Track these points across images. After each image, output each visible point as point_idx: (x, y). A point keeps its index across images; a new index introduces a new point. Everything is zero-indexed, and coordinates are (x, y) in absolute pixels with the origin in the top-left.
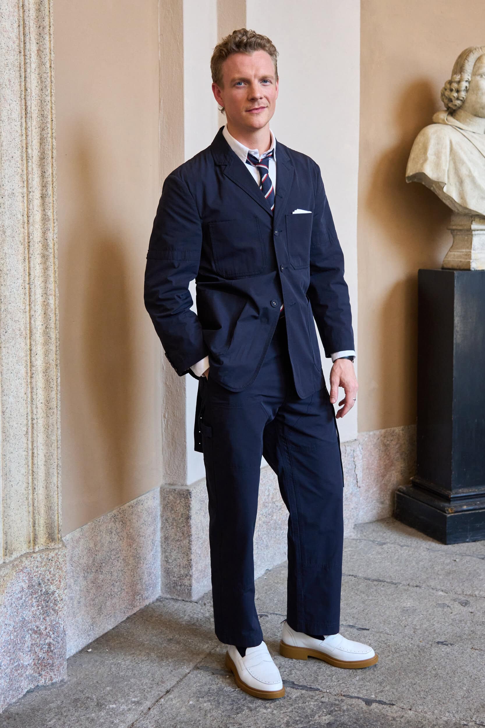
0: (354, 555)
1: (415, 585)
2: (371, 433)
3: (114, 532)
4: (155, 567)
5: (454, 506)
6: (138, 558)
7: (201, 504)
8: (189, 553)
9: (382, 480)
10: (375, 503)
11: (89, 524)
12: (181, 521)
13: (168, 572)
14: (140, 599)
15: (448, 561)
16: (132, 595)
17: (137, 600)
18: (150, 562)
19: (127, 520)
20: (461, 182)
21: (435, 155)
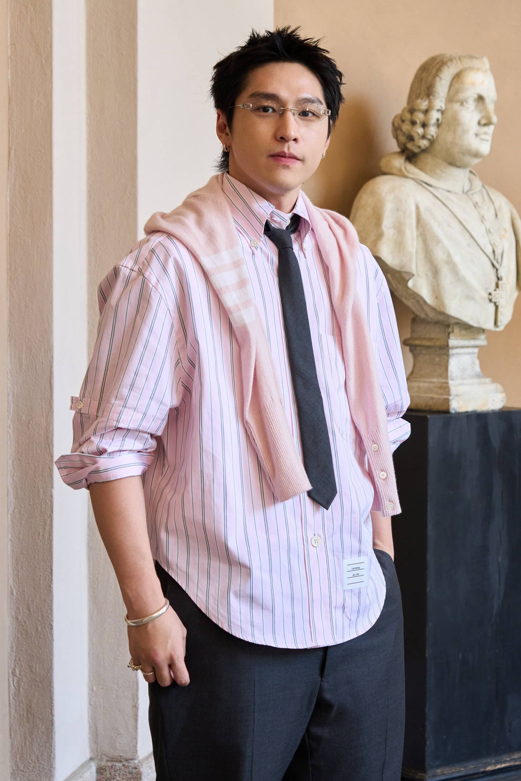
20: (435, 272)
21: (394, 227)
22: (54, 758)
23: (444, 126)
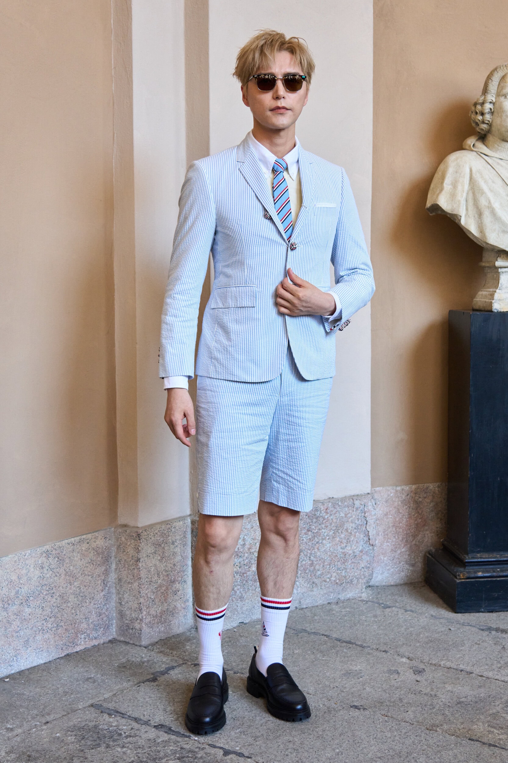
0: (346, 616)
1: (383, 650)
2: (399, 488)
3: (47, 568)
4: (108, 608)
5: (466, 572)
6: (82, 597)
7: (156, 547)
8: (138, 596)
9: (413, 540)
10: (403, 564)
11: (10, 556)
12: (131, 563)
13: (121, 615)
14: (85, 638)
15: (443, 629)
16: (73, 632)
17: (81, 638)
18: (100, 602)
19: (65, 557)
21: (452, 184)
22: (138, 510)
23: (495, 114)
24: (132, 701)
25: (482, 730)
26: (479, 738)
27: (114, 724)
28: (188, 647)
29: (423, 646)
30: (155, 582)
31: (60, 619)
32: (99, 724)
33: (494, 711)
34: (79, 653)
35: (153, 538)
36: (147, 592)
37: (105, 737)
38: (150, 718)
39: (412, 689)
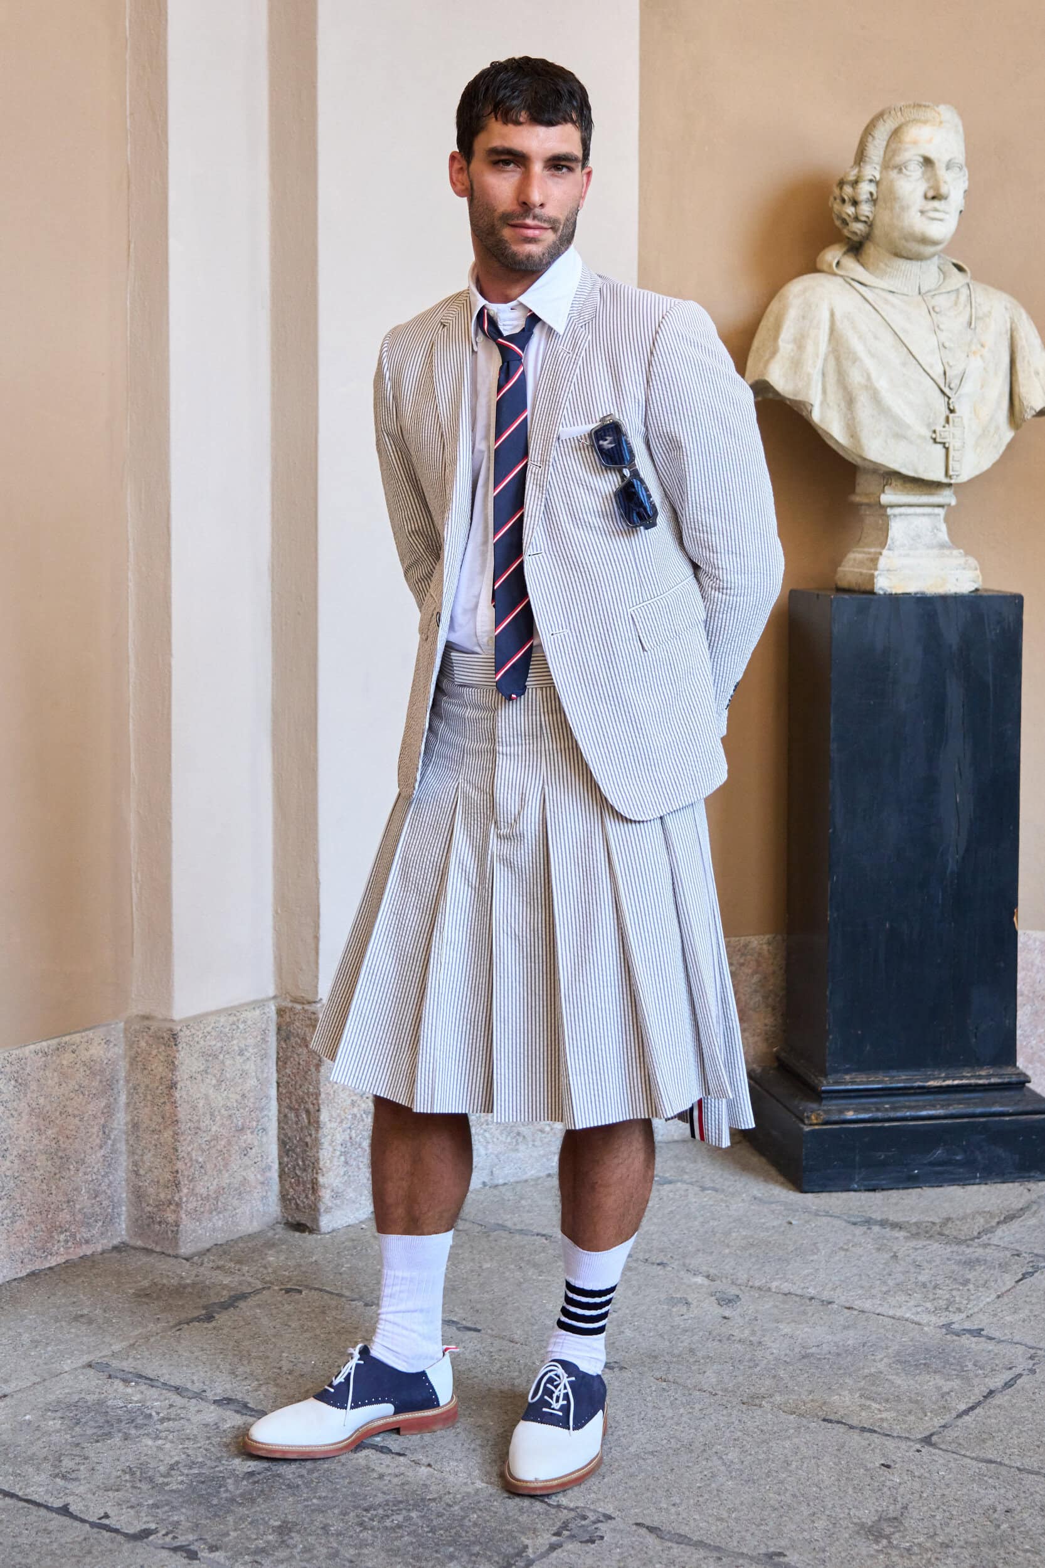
4: (111, 1182)
5: (824, 1111)
6: (61, 1158)
7: (207, 1061)
8: (173, 1157)
12: (159, 1091)
13: (138, 1195)
14: (67, 1241)
15: (775, 1223)
16: (44, 1229)
17: (59, 1241)
18: (95, 1170)
19: (30, 1078)
20: (850, 401)
21: (795, 341)
22: (173, 986)
23: (880, 203)
24: (167, 1356)
25: (848, 1403)
26: (842, 1417)
27: (136, 1399)
28: (272, 1259)
29: (736, 1255)
30: (205, 1129)
31: (19, 1201)
32: (106, 1397)
33: (873, 1370)
34: (55, 1269)
35: (202, 1042)
36: (189, 1149)
37: (120, 1421)
38: (205, 1387)
39: (714, 1333)
